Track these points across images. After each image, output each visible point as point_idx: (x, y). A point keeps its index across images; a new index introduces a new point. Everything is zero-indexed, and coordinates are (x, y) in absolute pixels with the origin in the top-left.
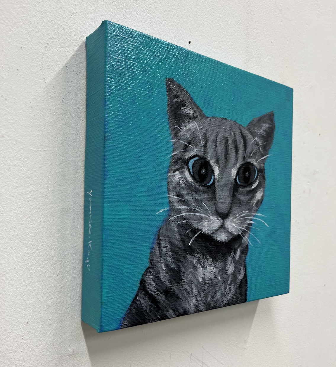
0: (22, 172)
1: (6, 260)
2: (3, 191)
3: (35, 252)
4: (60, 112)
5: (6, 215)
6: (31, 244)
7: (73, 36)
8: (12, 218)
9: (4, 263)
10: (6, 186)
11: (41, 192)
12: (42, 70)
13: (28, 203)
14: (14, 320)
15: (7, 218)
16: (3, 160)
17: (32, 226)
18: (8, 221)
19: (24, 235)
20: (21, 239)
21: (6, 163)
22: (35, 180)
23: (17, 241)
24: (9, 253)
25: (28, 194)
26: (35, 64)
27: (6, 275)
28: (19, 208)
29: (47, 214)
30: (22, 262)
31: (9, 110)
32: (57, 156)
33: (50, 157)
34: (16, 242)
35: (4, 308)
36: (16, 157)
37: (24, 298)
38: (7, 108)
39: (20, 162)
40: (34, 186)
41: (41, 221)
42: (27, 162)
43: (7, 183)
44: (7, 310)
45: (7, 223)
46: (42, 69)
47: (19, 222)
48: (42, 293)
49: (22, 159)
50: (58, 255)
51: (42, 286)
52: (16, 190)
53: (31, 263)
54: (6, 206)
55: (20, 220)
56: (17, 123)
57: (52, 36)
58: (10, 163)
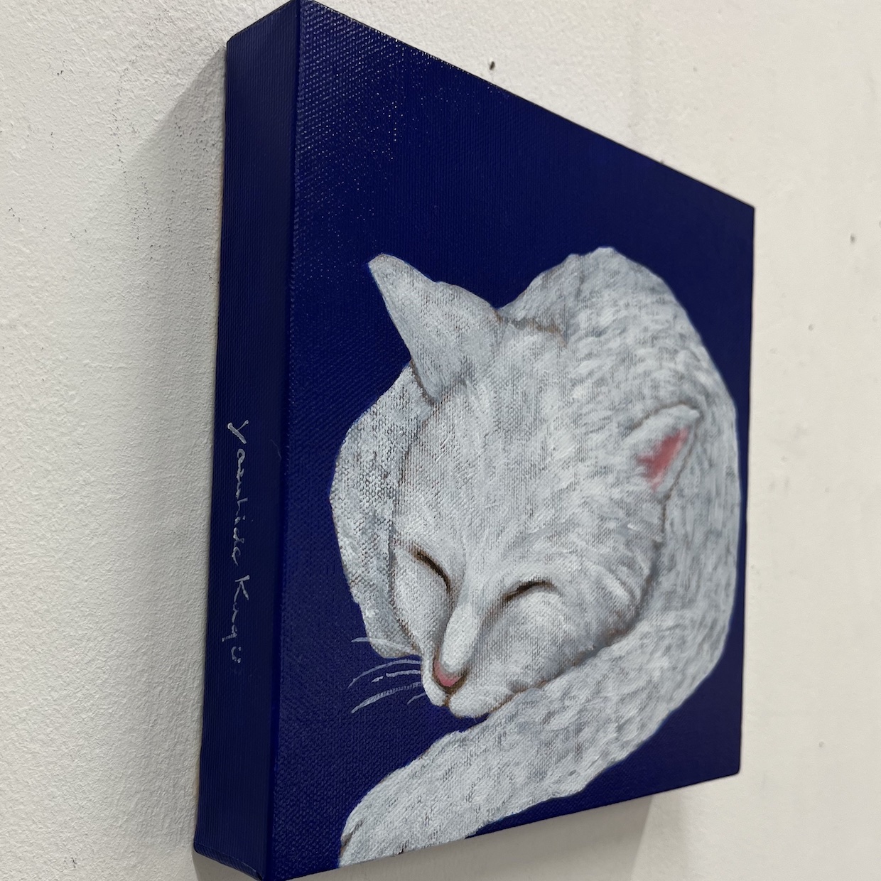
0: (62, 430)
1: (18, 682)
2: (11, 484)
3: (93, 660)
4: (161, 258)
5: (19, 554)
6: (83, 636)
7: (196, 40)
8: (34, 561)
9: (14, 692)
10: (19, 468)
11: (109, 487)
12: (114, 136)
13: (77, 519)
14: (37, 854)
15: (22, 561)
16: (13, 394)
17: (86, 583)
18: (24, 569)
19: (67, 610)
20: (57, 623)
21: (19, 404)
22: (96, 451)
23: (48, 628)
24: (25, 664)
25: (76, 492)
26: (98, 121)
27: (19, 726)
28: (54, 534)
29: (125, 549)
30: (61, 689)
31: (28, 251)
32: (154, 383)
33: (135, 386)
34: (44, 632)
35: (12, 821)
36: (46, 386)
37: (65, 792)
38: (24, 246)
39: (56, 399)
40: (93, 471)
41: (109, 571)
42: (75, 401)
43: (22, 460)
44: (20, 826)
45: (21, 576)
46: (115, 134)
47: (51, 574)
48: (112, 778)
49: (63, 393)
50: (152, 667)
51: (113, 756)
52: (45, 480)
53: (84, 691)
54: (18, 526)
55: (57, 568)
56: (49, 289)
57: (141, 39)
58: (29, 404)
